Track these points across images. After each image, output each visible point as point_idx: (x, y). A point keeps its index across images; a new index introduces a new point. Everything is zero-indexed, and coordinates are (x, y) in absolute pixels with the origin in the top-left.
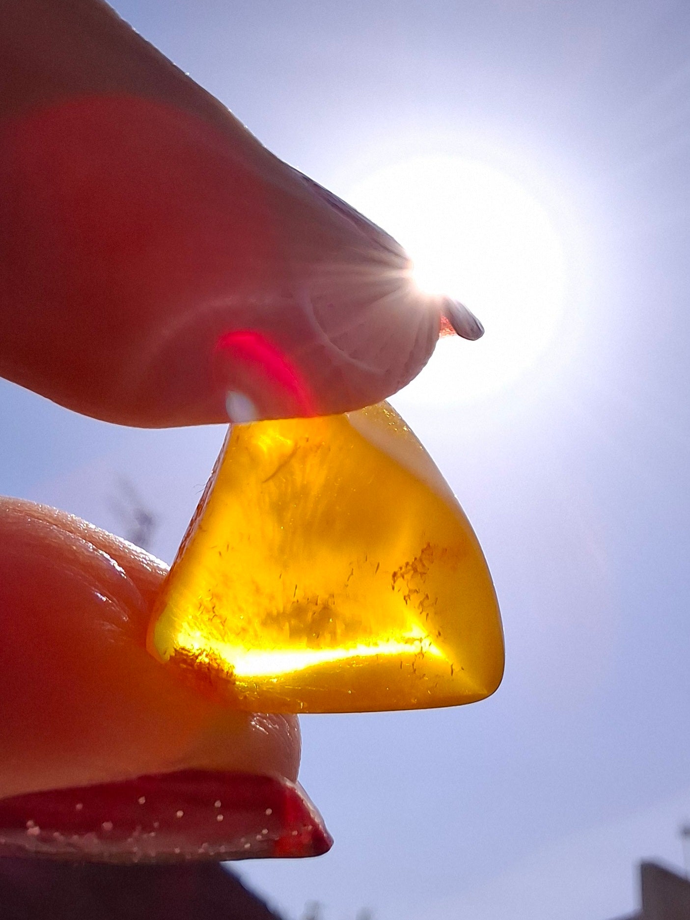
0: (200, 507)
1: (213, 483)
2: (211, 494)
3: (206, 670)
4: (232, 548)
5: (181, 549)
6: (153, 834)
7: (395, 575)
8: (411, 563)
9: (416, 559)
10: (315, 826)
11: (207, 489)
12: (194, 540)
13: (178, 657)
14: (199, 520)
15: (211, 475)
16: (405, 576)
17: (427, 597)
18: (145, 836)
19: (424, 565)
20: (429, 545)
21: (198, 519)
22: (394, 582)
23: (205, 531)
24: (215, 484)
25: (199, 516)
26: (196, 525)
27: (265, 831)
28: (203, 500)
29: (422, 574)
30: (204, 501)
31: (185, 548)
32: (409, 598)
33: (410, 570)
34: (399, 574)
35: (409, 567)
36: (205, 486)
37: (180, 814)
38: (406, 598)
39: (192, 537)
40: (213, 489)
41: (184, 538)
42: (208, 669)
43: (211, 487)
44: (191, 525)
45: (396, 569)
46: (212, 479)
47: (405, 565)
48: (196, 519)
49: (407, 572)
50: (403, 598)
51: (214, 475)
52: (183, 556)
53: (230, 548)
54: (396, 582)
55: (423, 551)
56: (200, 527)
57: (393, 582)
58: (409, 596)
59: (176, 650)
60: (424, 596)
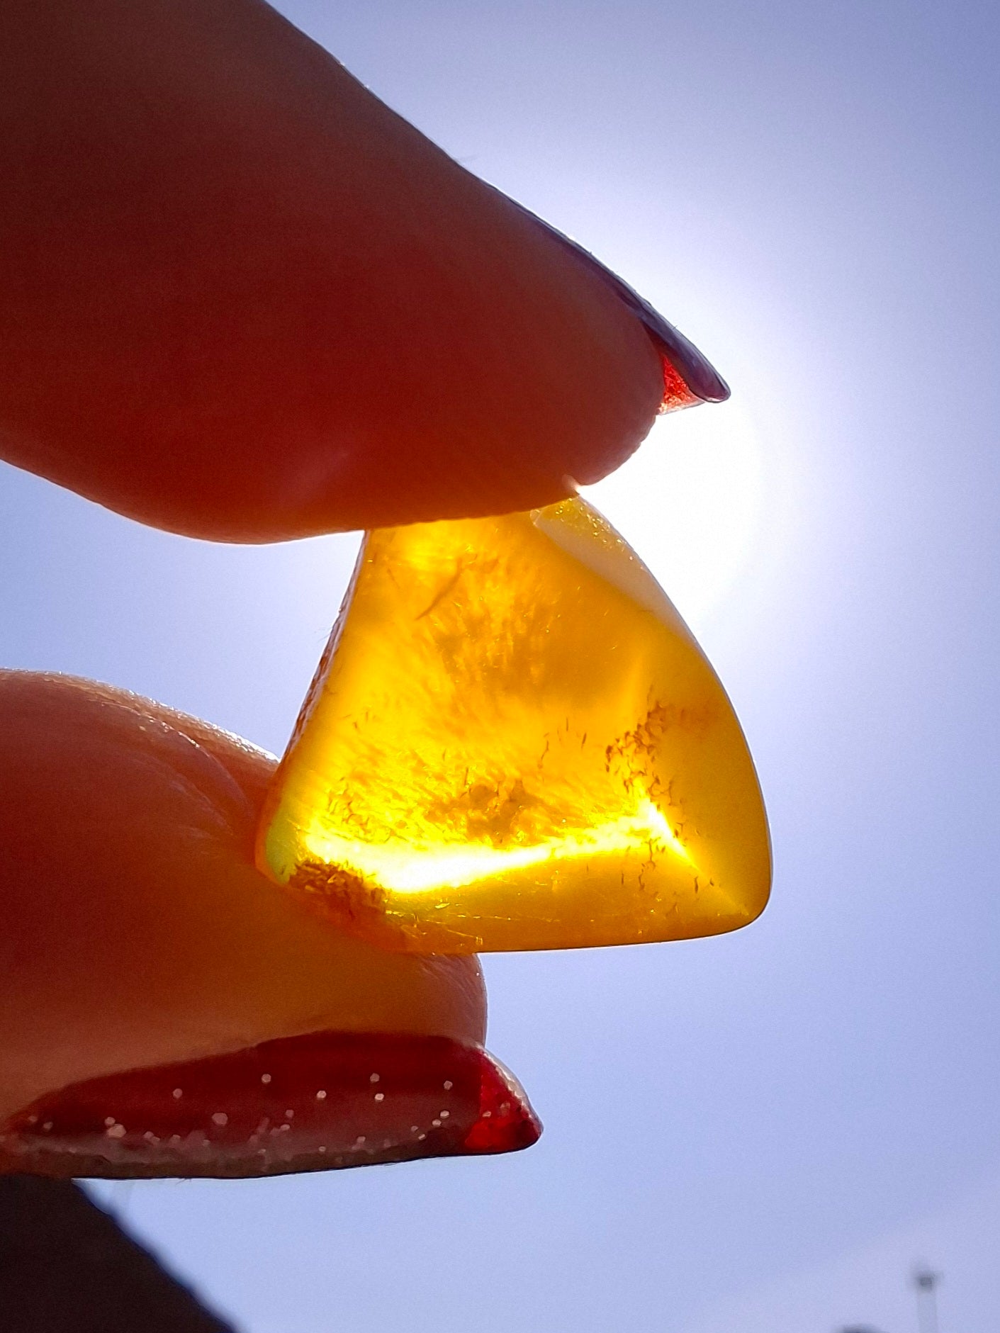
0: (324, 661)
1: (341, 626)
2: (339, 640)
3: (343, 895)
4: (374, 717)
5: (299, 722)
6: (286, 1127)
7: (609, 750)
8: (632, 733)
9: (639, 726)
10: (515, 1104)
11: (333, 634)
12: (317, 708)
13: (302, 876)
14: (324, 679)
15: (338, 615)
16: (625, 752)
17: (657, 781)
18: (275, 1131)
19: (651, 735)
20: (658, 707)
21: (322, 677)
22: (609, 760)
23: (332, 694)
24: (344, 626)
25: (324, 671)
26: (319, 686)
27: (445, 1114)
28: (328, 650)
29: (650, 748)
30: (330, 651)
31: (306, 720)
32: (632, 783)
33: (630, 743)
34: (615, 749)
35: (630, 739)
36: (331, 629)
37: (321, 1095)
38: (627, 783)
39: (315, 703)
40: (343, 632)
41: (304, 706)
42: (346, 893)
43: (340, 630)
44: (313, 687)
45: (611, 742)
46: (340, 619)
47: (623, 736)
48: (319, 678)
49: (627, 746)
50: (622, 782)
51: (343, 613)
52: (302, 732)
53: (371, 716)
54: (612, 761)
55: (649, 714)
56: (326, 688)
57: (606, 760)
58: (631, 780)
59: (298, 868)
60: (653, 780)
